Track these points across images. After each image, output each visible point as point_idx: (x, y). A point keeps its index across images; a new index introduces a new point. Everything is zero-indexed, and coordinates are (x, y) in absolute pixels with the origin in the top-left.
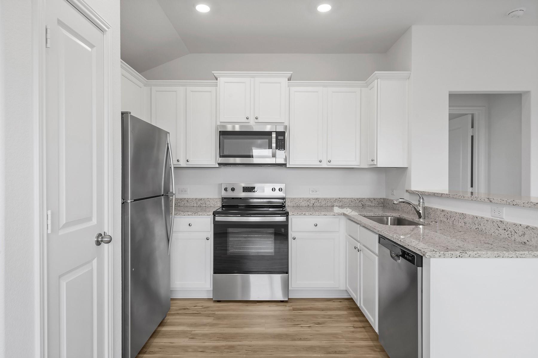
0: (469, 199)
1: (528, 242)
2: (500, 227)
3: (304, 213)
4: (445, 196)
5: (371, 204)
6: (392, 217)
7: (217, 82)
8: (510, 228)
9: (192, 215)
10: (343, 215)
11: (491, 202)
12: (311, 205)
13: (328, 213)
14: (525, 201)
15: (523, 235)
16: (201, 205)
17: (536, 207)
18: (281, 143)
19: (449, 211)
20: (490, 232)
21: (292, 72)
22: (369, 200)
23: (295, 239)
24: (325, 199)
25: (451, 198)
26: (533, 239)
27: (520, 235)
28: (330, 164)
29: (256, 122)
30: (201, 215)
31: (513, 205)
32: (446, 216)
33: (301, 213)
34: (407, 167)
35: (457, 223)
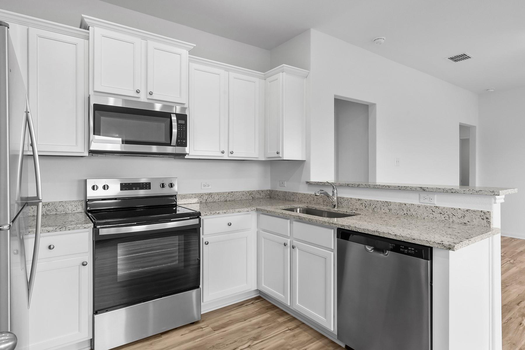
0: (395, 189)
1: (468, 223)
2: (434, 212)
3: (217, 212)
4: (363, 186)
5: (260, 197)
6: (301, 209)
7: (89, 33)
8: (447, 212)
9: (57, 231)
10: (256, 210)
11: (424, 190)
12: (204, 201)
13: (242, 209)
14: (465, 189)
15: (463, 217)
16: (48, 213)
17: (478, 193)
18: (182, 128)
19: (367, 200)
20: (422, 216)
21: (195, 45)
22: (258, 192)
23: (207, 244)
24: (218, 194)
25: (371, 188)
26: (474, 220)
27: (460, 217)
28: (232, 156)
29: (148, 99)
30: (74, 229)
31: (452, 192)
32: (363, 204)
33: (215, 212)
34: (305, 161)
35: (379, 210)
